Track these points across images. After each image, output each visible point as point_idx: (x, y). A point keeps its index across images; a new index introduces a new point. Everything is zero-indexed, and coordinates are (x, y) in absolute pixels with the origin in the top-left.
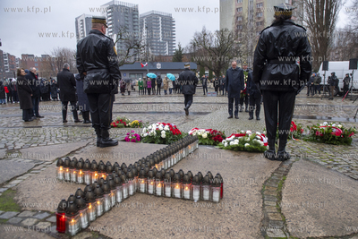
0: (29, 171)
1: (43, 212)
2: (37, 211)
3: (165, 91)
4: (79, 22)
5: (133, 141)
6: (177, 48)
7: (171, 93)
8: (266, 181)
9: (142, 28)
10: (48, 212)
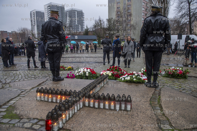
0: (19, 96)
1: (34, 119)
2: (30, 118)
3: (81, 51)
4: (32, 14)
5: (72, 78)
6: (86, 28)
7: (83, 52)
8: (150, 99)
9: (66, 17)
10: (37, 119)
